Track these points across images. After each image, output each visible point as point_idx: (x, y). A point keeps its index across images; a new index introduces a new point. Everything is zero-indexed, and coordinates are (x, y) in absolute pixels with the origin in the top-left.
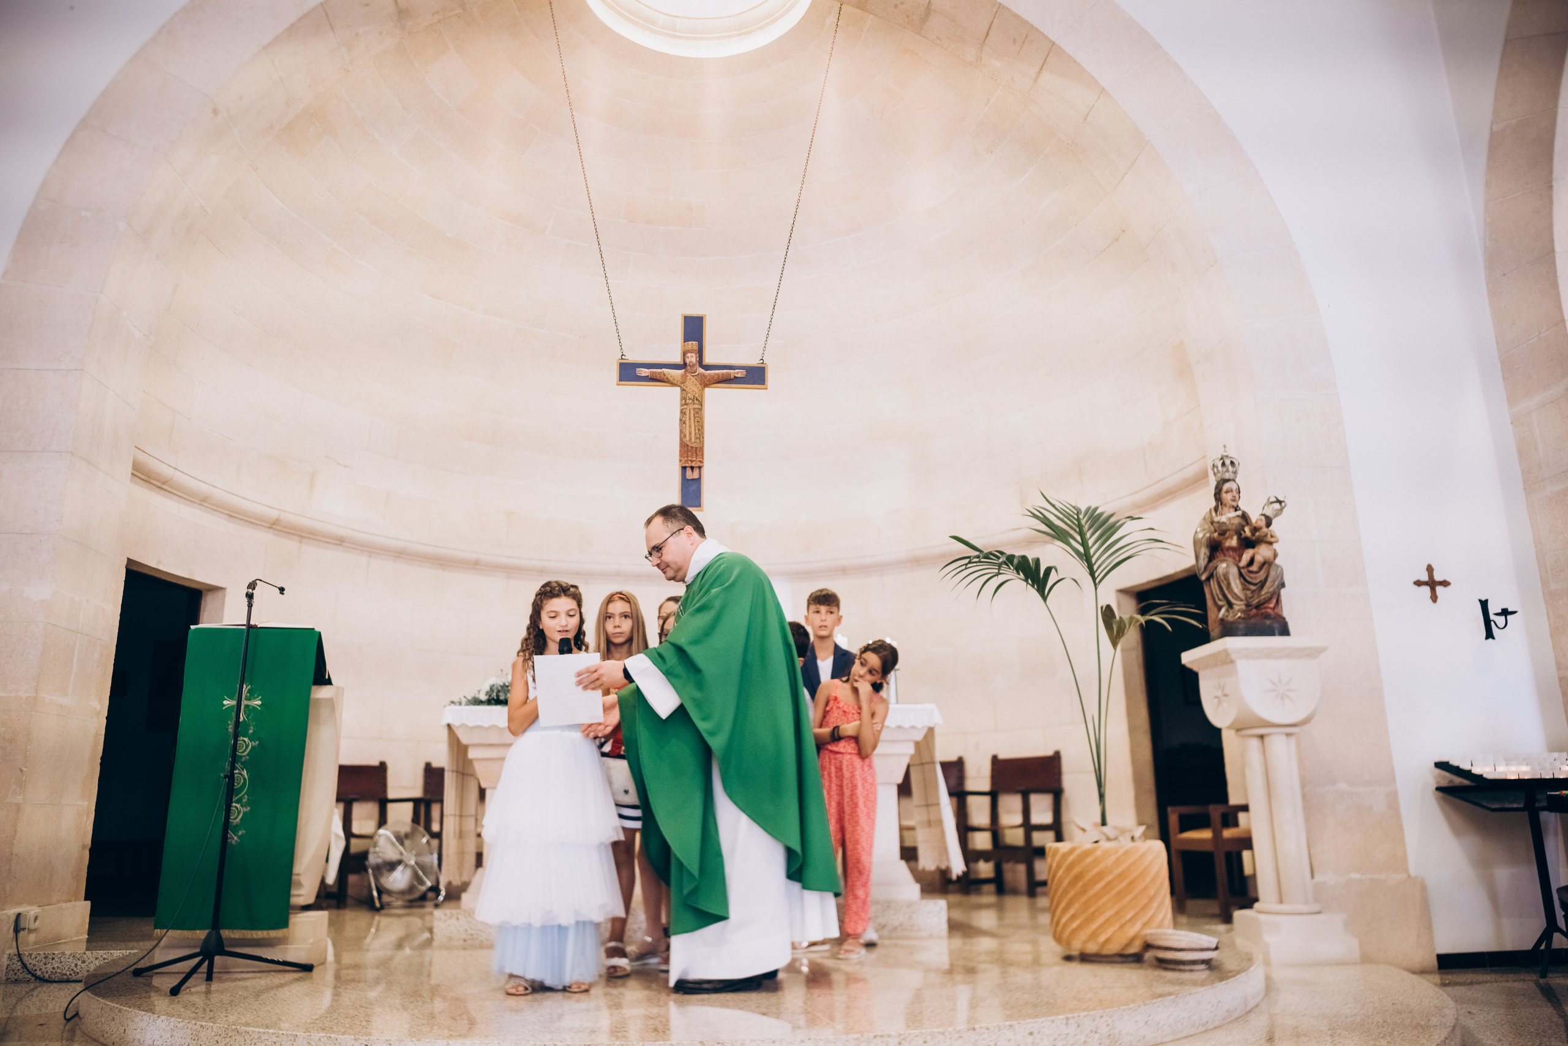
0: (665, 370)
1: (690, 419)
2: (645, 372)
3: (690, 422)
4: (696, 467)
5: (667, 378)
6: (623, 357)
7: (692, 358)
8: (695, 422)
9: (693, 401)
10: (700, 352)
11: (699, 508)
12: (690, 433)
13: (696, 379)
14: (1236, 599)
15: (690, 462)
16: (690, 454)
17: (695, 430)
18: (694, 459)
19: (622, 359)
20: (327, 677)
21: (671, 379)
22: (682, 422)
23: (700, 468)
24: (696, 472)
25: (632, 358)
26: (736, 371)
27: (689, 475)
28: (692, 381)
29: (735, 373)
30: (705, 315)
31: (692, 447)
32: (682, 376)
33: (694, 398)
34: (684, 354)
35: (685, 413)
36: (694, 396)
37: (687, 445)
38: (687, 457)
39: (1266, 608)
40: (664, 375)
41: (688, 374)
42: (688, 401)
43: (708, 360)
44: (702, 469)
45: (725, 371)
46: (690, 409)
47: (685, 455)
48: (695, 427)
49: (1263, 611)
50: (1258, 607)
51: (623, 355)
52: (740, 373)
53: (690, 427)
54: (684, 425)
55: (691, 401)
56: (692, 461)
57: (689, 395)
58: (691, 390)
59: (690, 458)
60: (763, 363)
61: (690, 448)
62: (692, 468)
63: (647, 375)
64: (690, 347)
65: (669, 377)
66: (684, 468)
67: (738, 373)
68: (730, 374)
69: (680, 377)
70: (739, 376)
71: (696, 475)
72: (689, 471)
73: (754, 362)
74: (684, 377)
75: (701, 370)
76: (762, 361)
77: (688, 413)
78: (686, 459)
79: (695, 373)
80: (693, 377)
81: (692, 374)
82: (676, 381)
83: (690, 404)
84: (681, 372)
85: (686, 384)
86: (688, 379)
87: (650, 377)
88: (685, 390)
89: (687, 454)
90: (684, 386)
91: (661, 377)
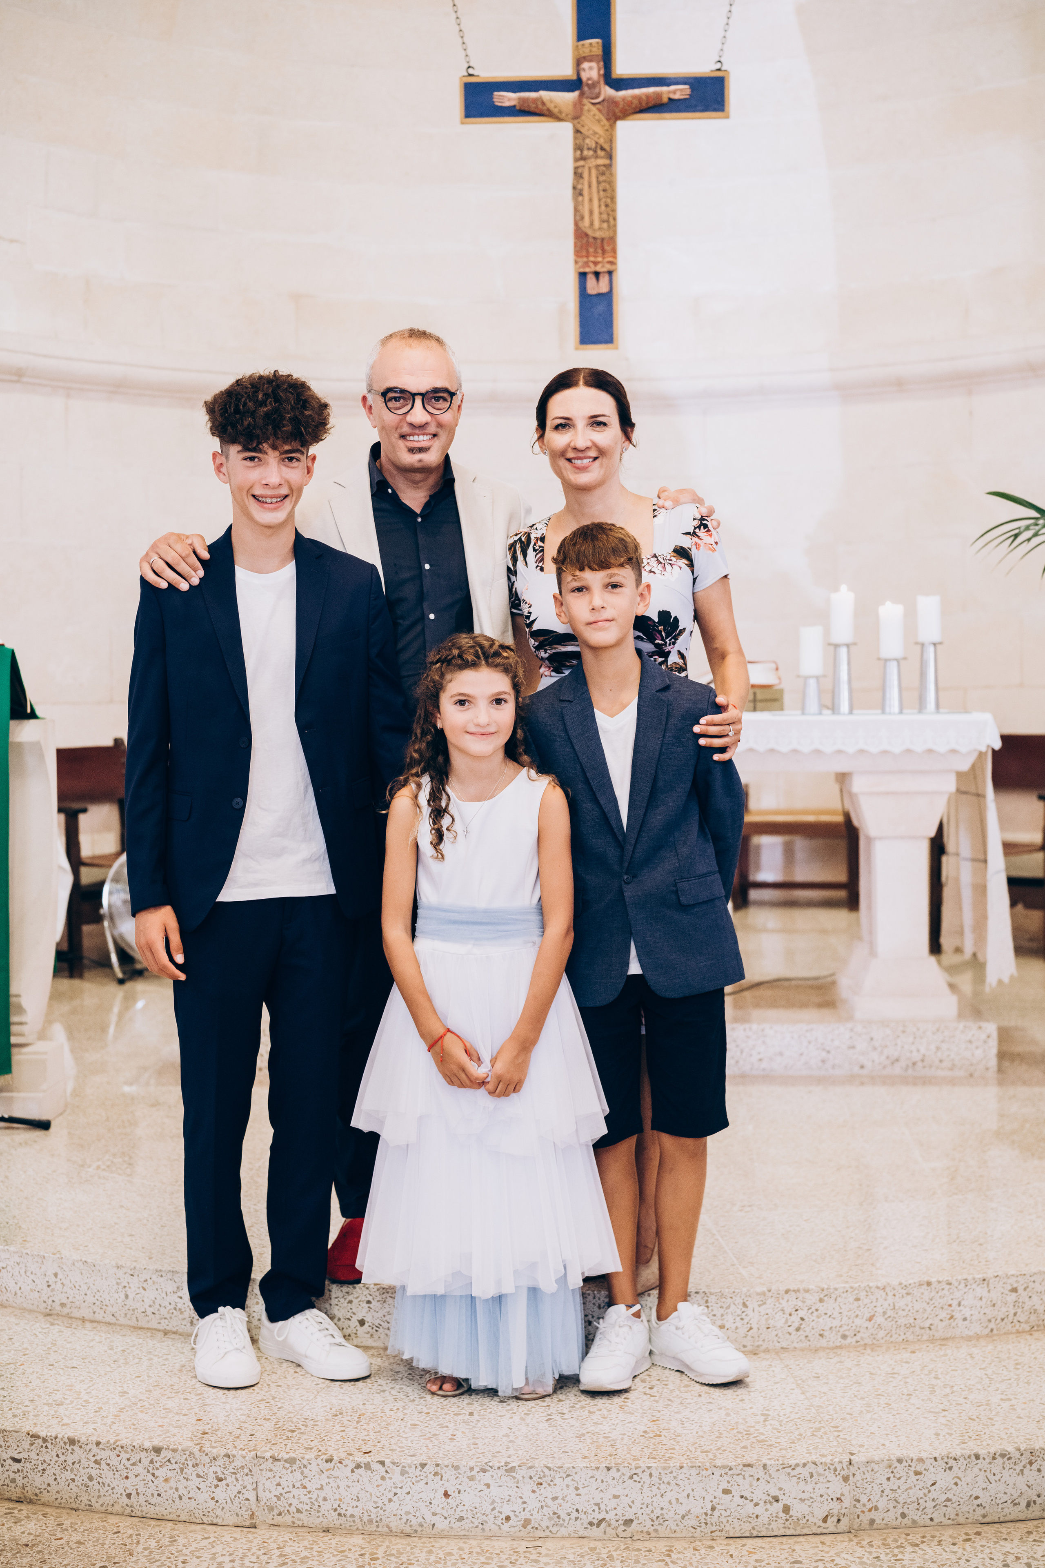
0: (544, 94)
1: (590, 186)
2: (507, 99)
3: (590, 193)
4: (604, 272)
5: (549, 110)
6: (471, 71)
7: (592, 71)
8: (598, 191)
9: (595, 151)
10: (607, 57)
11: (610, 345)
12: (591, 213)
13: (599, 110)
15: (592, 265)
16: (591, 250)
17: (600, 206)
18: (600, 259)
19: (470, 75)
20: (29, 711)
21: (556, 111)
22: (578, 192)
24: (605, 280)
25: (486, 73)
26: (673, 88)
27: (593, 287)
28: (592, 113)
29: (669, 92)
31: (595, 238)
32: (575, 104)
33: (596, 147)
34: (578, 62)
35: (581, 176)
36: (597, 143)
37: (587, 235)
38: (587, 256)
40: (543, 104)
41: (585, 101)
42: (586, 153)
43: (622, 68)
44: (614, 275)
45: (651, 90)
46: (590, 168)
47: (585, 252)
48: (600, 200)
51: (469, 67)
52: (680, 92)
53: (591, 200)
54: (580, 198)
55: (591, 153)
56: (595, 263)
57: (587, 141)
58: (591, 132)
59: (592, 259)
60: (719, 70)
61: (591, 240)
62: (597, 274)
63: (514, 103)
64: (587, 50)
65: (551, 106)
66: (583, 276)
67: (674, 92)
68: (659, 95)
69: (571, 107)
70: (677, 96)
71: (604, 287)
72: (591, 281)
73: (703, 67)
74: (578, 105)
75: (608, 92)
76: (718, 66)
77: (587, 174)
78: (586, 258)
79: (597, 97)
80: (594, 104)
81: (592, 98)
82: (564, 114)
83: (590, 158)
84: (573, 96)
85: (583, 118)
86: (586, 108)
87: (517, 108)
88: (581, 132)
89: (588, 252)
90: (579, 123)
91: (537, 107)
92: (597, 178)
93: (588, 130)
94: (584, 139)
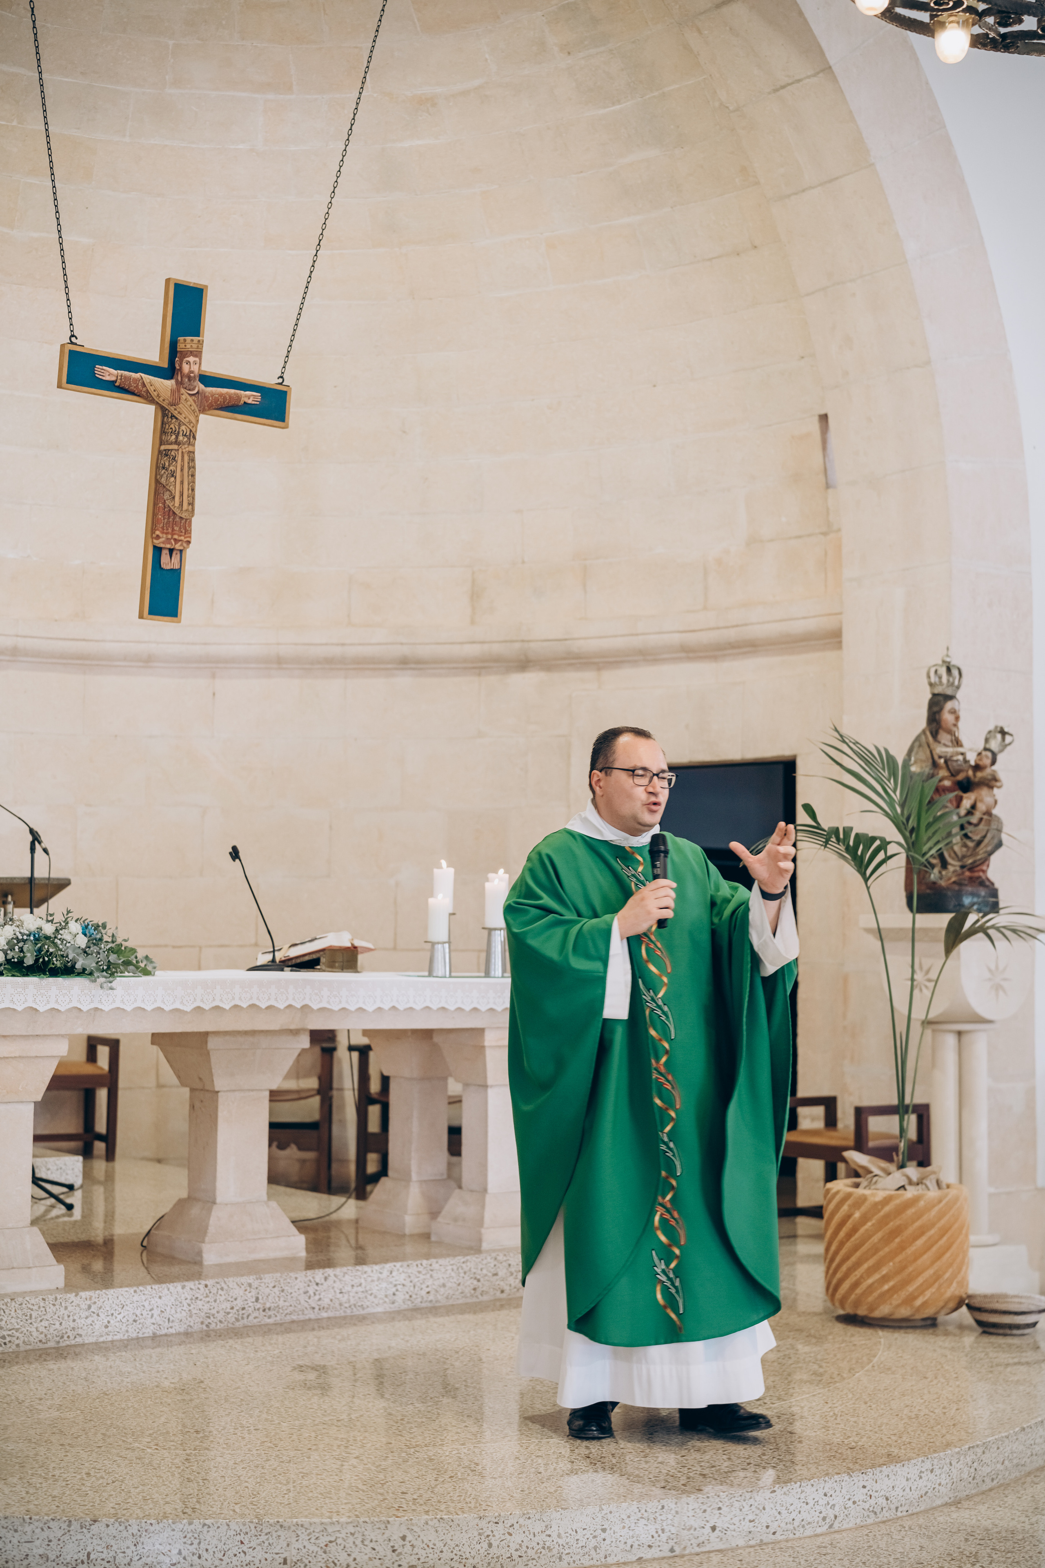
0: (143, 376)
1: (182, 470)
2: (109, 374)
3: (181, 475)
4: (177, 550)
5: (148, 392)
6: (73, 339)
8: (188, 476)
11: (174, 619)
12: (182, 495)
13: (194, 401)
14: (953, 859)
15: (173, 542)
16: (176, 528)
17: (188, 489)
18: (182, 538)
19: (72, 343)
21: (154, 394)
23: (181, 551)
24: (176, 557)
25: (90, 344)
26: (248, 393)
27: (167, 562)
28: (189, 403)
29: (246, 396)
30: (206, 287)
31: (181, 518)
32: (173, 392)
33: (190, 435)
34: (173, 353)
35: (174, 459)
36: (191, 431)
37: (174, 513)
38: (173, 535)
39: (979, 871)
40: (144, 385)
41: (183, 391)
42: (181, 438)
44: (185, 553)
45: (232, 391)
46: (182, 453)
47: (170, 530)
48: (189, 484)
49: (976, 874)
50: (971, 869)
51: (73, 336)
52: (251, 397)
53: (182, 483)
54: (172, 479)
55: (186, 439)
56: (176, 541)
57: (183, 428)
58: (187, 420)
59: (176, 537)
60: (281, 384)
61: (177, 519)
62: (171, 551)
63: (114, 379)
65: (150, 389)
66: (158, 550)
67: (249, 397)
68: (238, 398)
69: (169, 393)
70: (250, 401)
71: (174, 563)
72: (164, 556)
73: (269, 379)
74: (175, 393)
75: (199, 386)
76: (280, 380)
77: (179, 458)
78: (170, 536)
79: (193, 390)
80: (191, 395)
81: (189, 390)
82: (161, 399)
83: (184, 444)
84: (170, 384)
85: (180, 406)
86: (184, 397)
87: (117, 384)
88: (177, 418)
89: (173, 530)
90: (175, 409)
91: (137, 387)
92: (188, 463)
93: (185, 418)
94: (180, 426)
